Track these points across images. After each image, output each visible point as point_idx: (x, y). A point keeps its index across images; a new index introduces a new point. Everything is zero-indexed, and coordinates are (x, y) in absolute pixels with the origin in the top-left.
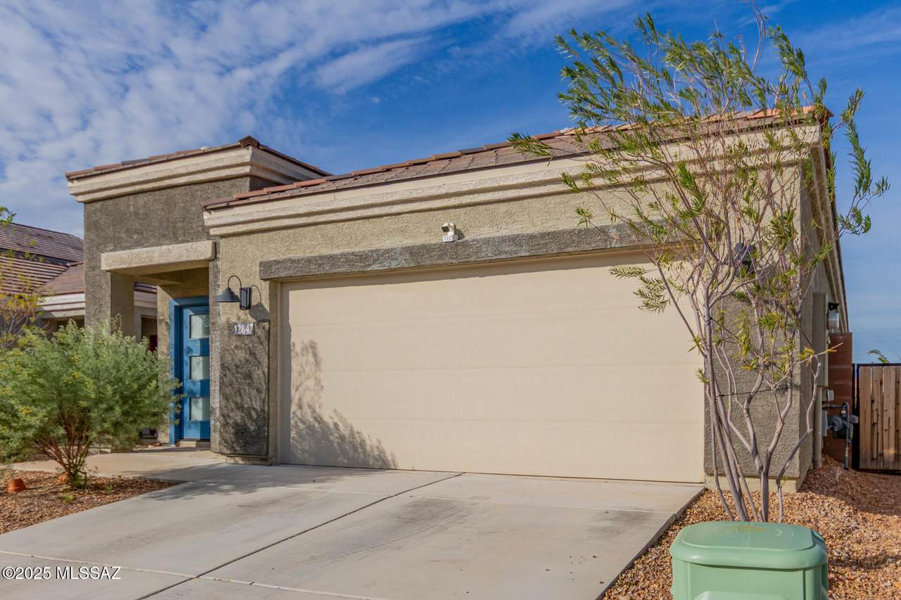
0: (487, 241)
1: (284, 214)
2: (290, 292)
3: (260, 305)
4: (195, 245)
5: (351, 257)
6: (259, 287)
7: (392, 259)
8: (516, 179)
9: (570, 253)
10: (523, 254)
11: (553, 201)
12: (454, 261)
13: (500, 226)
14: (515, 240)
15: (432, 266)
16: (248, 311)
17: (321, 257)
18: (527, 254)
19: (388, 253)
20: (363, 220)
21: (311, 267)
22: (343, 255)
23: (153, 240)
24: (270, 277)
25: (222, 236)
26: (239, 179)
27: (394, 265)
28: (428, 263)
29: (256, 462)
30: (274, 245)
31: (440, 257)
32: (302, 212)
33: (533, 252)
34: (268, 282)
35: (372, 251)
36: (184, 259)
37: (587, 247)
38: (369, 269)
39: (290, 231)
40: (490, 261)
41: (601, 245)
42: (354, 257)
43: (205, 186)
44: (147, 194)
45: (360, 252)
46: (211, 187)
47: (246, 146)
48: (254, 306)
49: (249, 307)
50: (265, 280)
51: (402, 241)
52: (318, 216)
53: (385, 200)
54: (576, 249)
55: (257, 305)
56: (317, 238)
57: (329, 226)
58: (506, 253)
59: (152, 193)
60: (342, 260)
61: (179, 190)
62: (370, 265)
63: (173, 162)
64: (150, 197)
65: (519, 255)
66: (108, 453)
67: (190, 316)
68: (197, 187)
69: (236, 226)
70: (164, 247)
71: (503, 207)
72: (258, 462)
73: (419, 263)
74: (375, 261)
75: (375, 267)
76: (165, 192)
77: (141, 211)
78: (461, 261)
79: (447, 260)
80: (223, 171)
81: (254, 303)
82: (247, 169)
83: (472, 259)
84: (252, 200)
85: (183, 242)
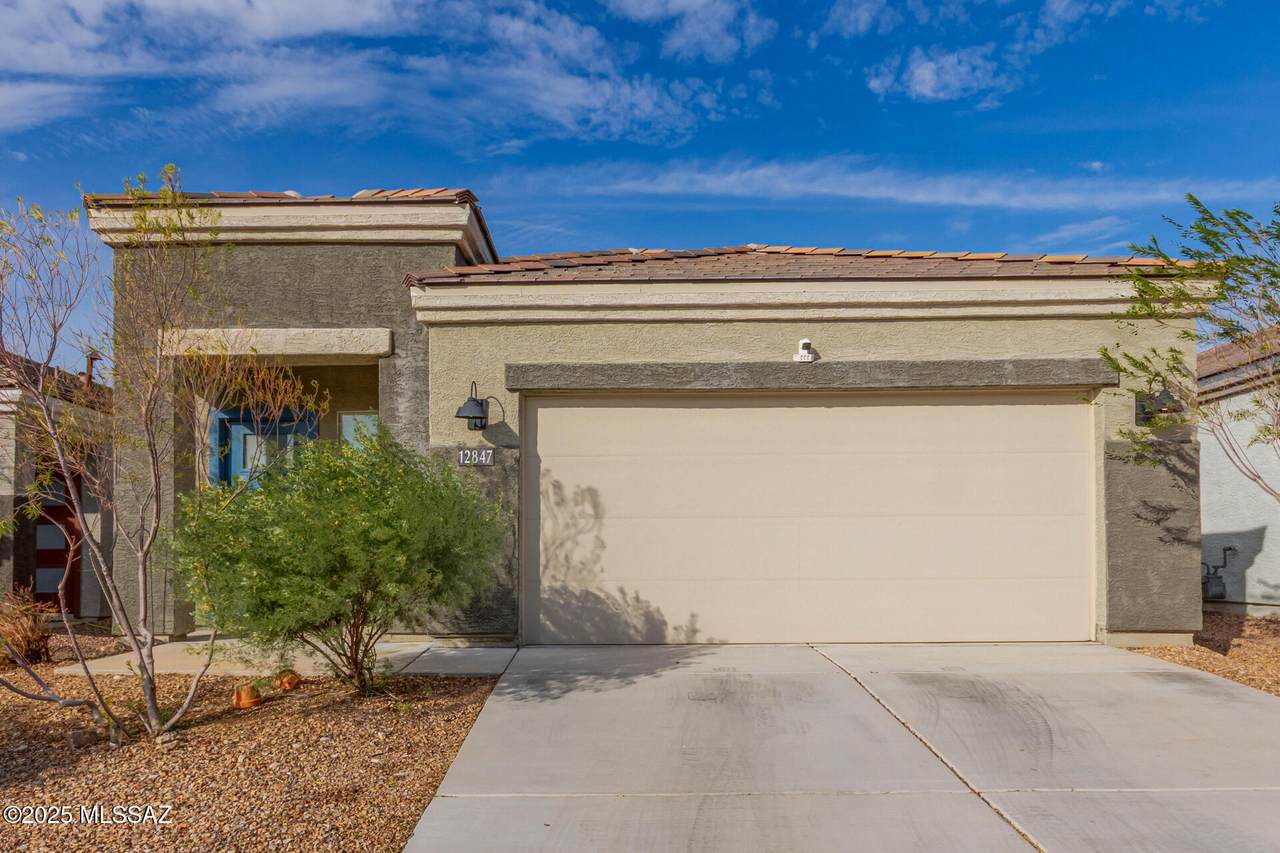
0: (857, 365)
1: (557, 303)
2: (539, 410)
3: (502, 425)
4: (356, 332)
5: (660, 370)
6: (502, 400)
7: (722, 376)
8: (901, 296)
9: (957, 388)
10: (901, 385)
11: (933, 327)
12: (811, 386)
13: (867, 349)
14: (892, 366)
15: (779, 389)
16: (481, 432)
17: (613, 367)
18: (906, 385)
19: (718, 369)
20: (673, 324)
21: (595, 378)
22: (646, 365)
23: (267, 318)
24: (519, 387)
25: (431, 324)
26: (436, 247)
27: (725, 384)
28: (774, 385)
29: (494, 644)
30: (528, 344)
31: (794, 379)
32: (588, 304)
33: (914, 383)
34: (518, 394)
35: (692, 365)
36: (336, 350)
37: (979, 383)
38: (688, 387)
39: (555, 327)
40: (859, 389)
41: (996, 382)
42: (665, 370)
43: (375, 249)
44: (257, 247)
45: (674, 364)
46: (383, 252)
47: (462, 203)
48: (491, 426)
49: (483, 427)
50: (512, 390)
51: (733, 355)
52: (608, 312)
53: (719, 301)
54: (966, 383)
55: (497, 425)
56: (601, 340)
57: (621, 327)
58: (880, 381)
59: (265, 248)
60: (646, 372)
61: (320, 249)
62: (690, 382)
63: (322, 208)
64: (261, 253)
65: (896, 385)
66: (164, 643)
67: (245, 435)
68: (357, 249)
69: (466, 312)
70: (293, 331)
71: (872, 327)
72: (500, 644)
73: (762, 384)
74: (697, 377)
75: (698, 385)
76: (293, 249)
77: (243, 273)
78: (820, 386)
79: (801, 384)
80: (414, 232)
81: (492, 421)
82: (457, 235)
83: (836, 385)
84: (473, 279)
85: (328, 325)
